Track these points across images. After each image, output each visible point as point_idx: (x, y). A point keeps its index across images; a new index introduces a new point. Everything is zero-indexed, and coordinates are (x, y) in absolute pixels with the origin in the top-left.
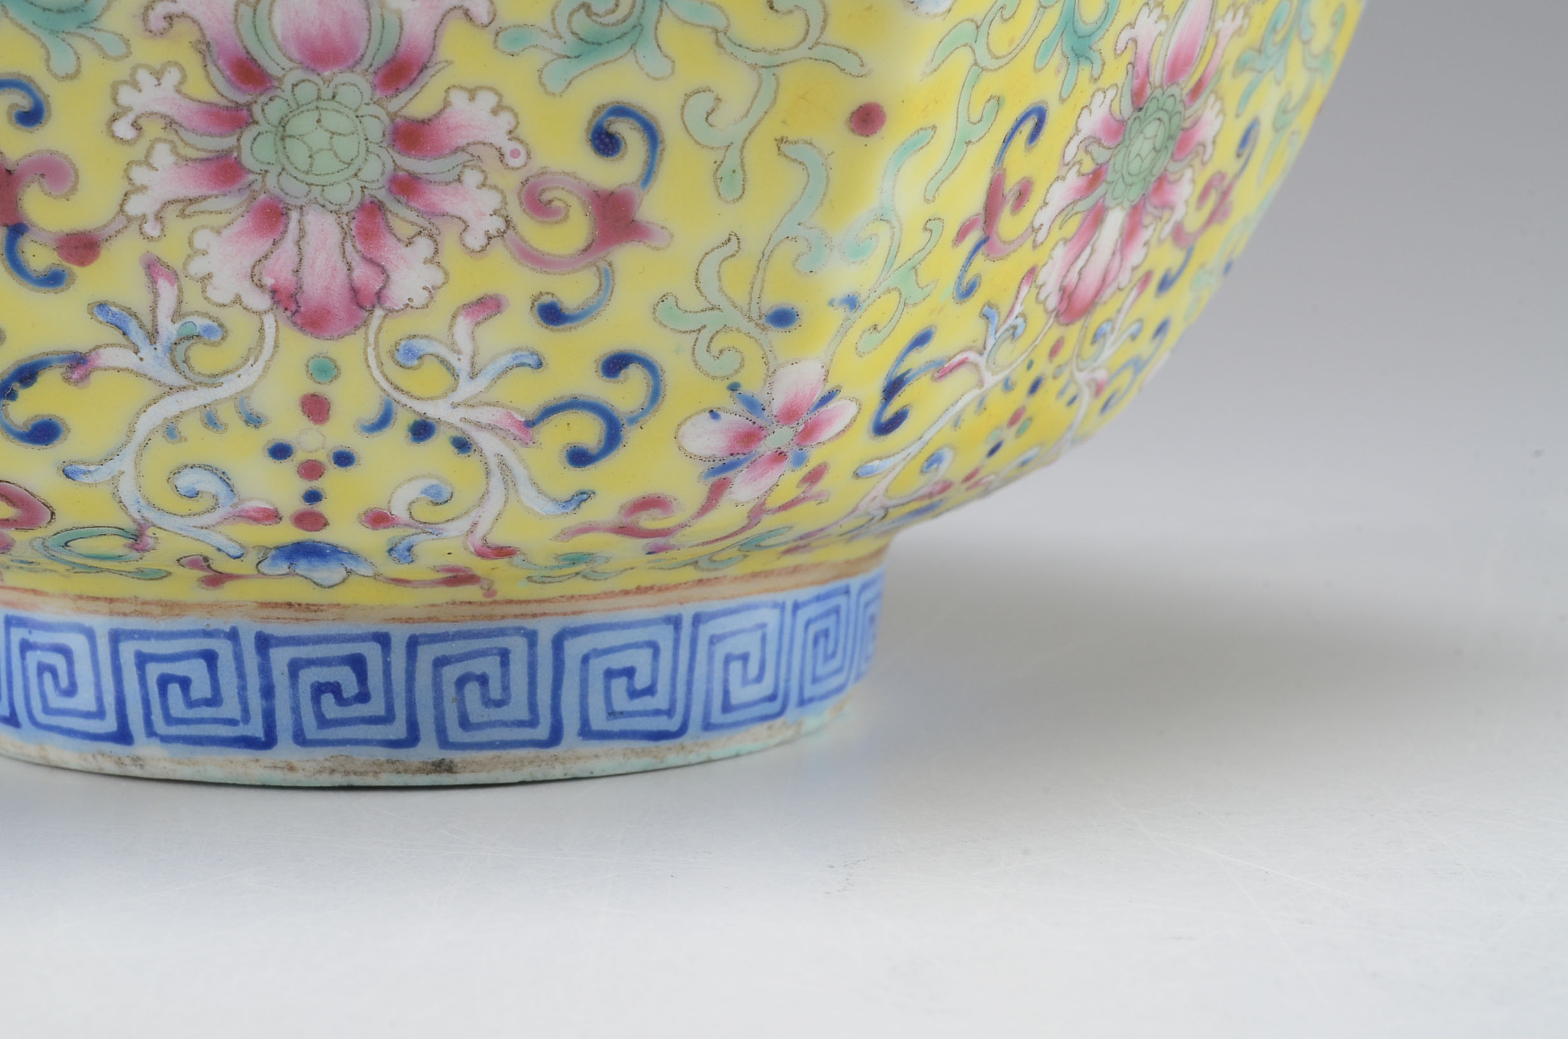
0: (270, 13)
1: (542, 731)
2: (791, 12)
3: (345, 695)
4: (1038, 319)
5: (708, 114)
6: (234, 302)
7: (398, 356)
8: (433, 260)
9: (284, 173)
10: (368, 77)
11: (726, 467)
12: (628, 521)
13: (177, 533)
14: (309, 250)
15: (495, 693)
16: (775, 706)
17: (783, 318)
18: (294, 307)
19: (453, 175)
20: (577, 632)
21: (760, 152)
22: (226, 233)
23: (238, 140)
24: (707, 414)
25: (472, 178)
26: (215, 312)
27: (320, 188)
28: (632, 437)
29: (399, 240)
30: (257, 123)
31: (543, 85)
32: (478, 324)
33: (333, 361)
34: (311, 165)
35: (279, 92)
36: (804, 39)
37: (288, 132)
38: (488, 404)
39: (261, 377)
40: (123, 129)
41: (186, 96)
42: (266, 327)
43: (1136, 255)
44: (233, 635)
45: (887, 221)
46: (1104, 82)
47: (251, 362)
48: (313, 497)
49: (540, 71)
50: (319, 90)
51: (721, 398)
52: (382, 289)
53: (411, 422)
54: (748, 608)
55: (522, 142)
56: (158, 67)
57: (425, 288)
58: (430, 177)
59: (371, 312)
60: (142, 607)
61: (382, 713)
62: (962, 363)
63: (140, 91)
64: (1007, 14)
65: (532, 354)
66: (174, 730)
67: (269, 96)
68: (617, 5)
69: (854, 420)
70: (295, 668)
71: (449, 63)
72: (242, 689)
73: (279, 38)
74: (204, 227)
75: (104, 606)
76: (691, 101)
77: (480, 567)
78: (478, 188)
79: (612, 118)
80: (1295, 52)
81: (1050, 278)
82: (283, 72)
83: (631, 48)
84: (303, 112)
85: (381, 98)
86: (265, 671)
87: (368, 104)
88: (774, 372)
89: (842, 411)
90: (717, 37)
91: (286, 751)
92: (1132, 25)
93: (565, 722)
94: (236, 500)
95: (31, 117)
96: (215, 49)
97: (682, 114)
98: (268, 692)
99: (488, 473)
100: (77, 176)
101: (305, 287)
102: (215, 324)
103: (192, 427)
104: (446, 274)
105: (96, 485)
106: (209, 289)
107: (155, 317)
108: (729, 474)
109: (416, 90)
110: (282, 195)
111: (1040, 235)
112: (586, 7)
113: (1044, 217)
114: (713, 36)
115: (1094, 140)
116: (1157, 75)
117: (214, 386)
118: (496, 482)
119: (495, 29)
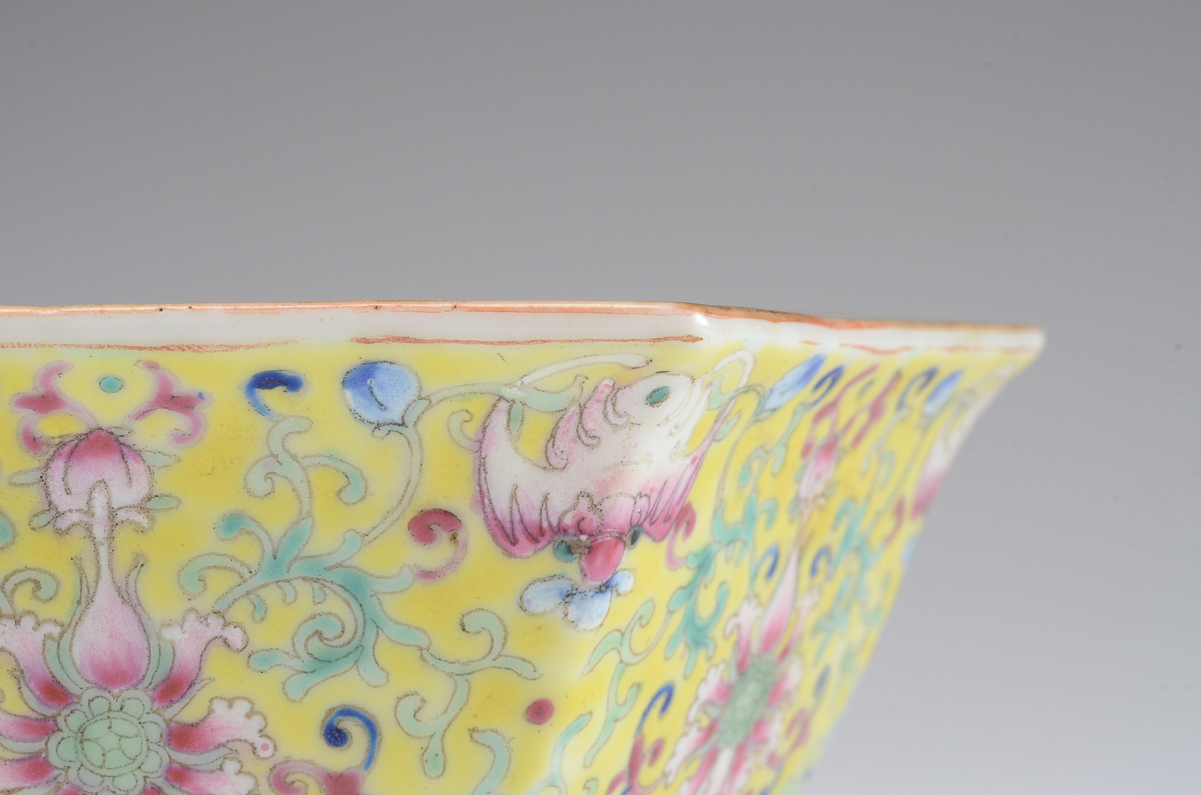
0: (71, 646)
2: (479, 632)
5: (416, 712)
9: (82, 768)
10: (148, 693)
19: (217, 764)
21: (457, 740)
23: (46, 744)
25: (231, 767)
27: (111, 779)
30: (61, 731)
31: (286, 694)
34: (104, 761)
35: (78, 706)
36: (490, 653)
37: (86, 737)
41: (5, 711)
43: (741, 780)
45: (556, 786)
46: (717, 660)
49: (284, 684)
50: (110, 703)
55: (270, 738)
58: (197, 767)
64: (643, 622)
67: (71, 710)
68: (343, 632)
71: (212, 680)
73: (78, 664)
76: (402, 703)
78: (236, 774)
79: (340, 718)
80: (855, 611)
82: (81, 691)
83: (355, 664)
84: (97, 721)
85: (159, 708)
87: (149, 713)
90: (422, 654)
92: (736, 615)
96: (27, 675)
97: (395, 712)
109: (185, 700)
110: (81, 784)
111: (671, 779)
112: (319, 634)
113: (673, 765)
114: (419, 653)
115: (710, 702)
116: (755, 647)
119: (247, 651)
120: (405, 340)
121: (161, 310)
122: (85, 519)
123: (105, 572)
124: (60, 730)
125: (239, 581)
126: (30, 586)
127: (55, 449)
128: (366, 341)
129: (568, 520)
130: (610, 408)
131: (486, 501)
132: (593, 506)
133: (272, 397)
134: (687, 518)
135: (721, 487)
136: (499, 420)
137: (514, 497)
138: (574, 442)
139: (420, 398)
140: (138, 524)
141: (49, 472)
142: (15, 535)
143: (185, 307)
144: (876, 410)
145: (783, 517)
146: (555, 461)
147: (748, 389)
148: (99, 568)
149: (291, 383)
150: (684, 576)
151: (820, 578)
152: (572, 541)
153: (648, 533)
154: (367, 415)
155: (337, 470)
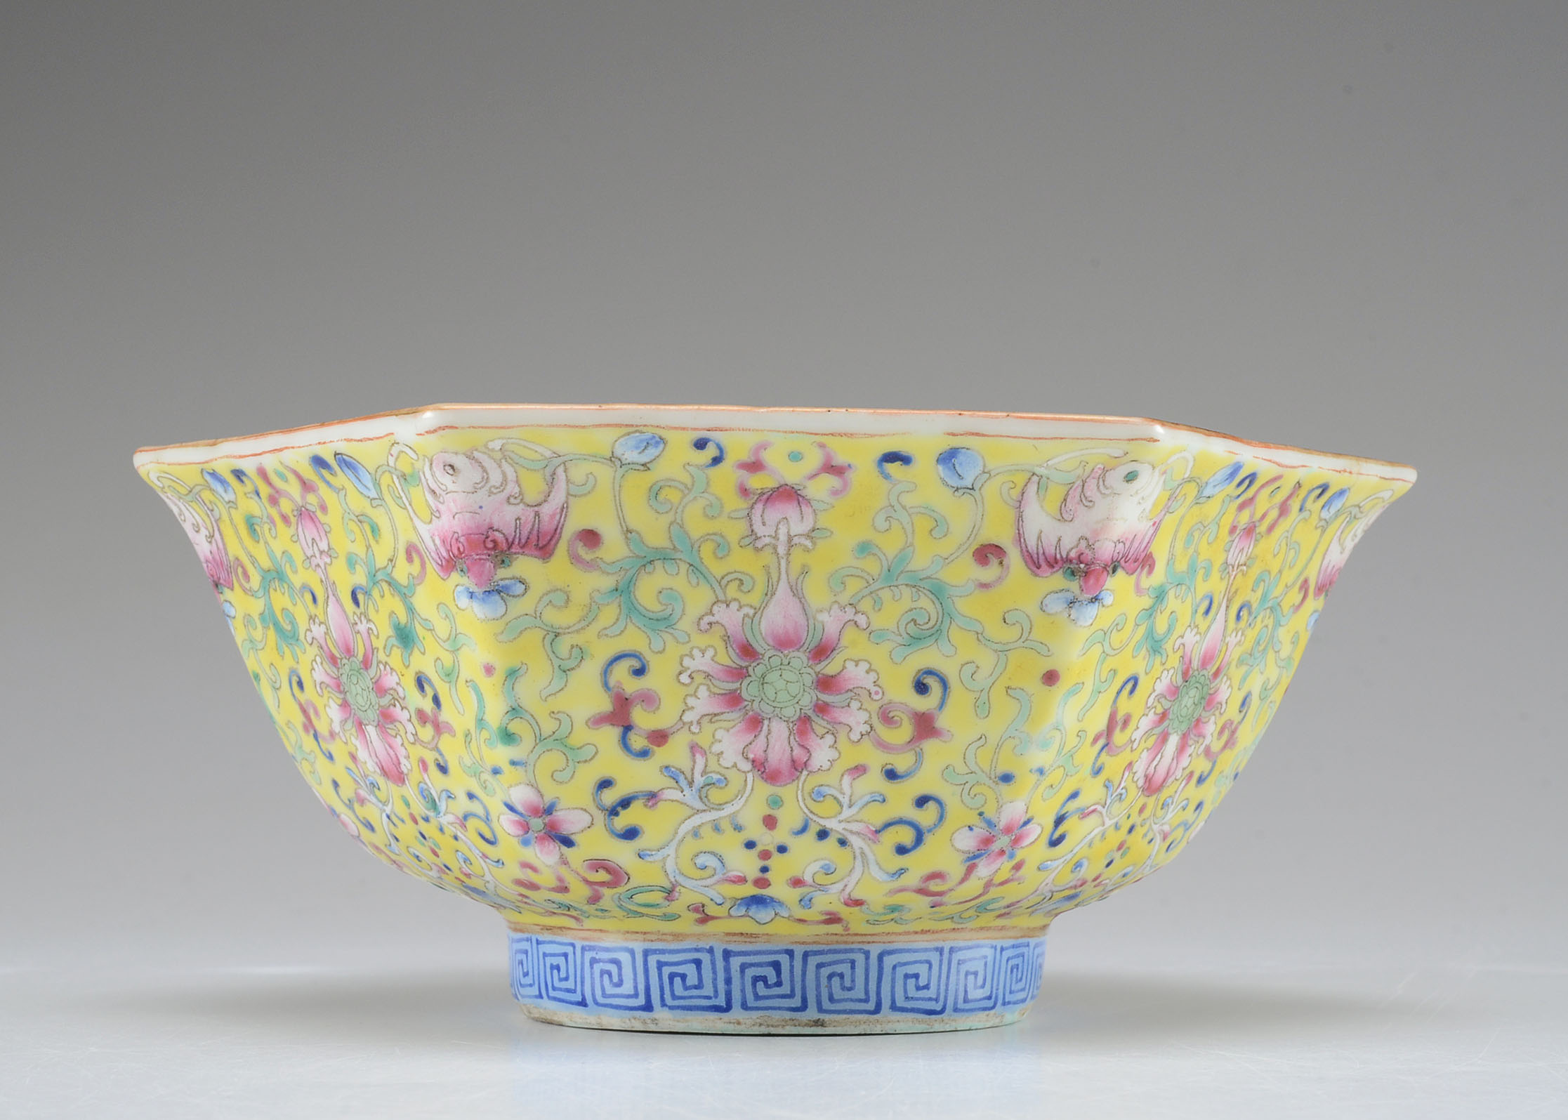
0: (760, 622)
1: (871, 1006)
2: (1014, 624)
3: (769, 983)
4: (1133, 792)
6: (733, 766)
7: (813, 795)
8: (834, 746)
9: (762, 701)
10: (806, 654)
11: (975, 857)
12: (923, 886)
13: (691, 890)
14: (772, 741)
15: (848, 983)
17: (1007, 778)
18: (763, 770)
19: (846, 703)
20: (890, 953)
21: (998, 694)
22: (732, 731)
23: (741, 684)
24: (967, 828)
25: (855, 705)
26: (724, 771)
27: (779, 709)
28: (929, 839)
29: (817, 736)
31: (892, 659)
32: (854, 779)
33: (780, 796)
34: (776, 697)
35: (762, 661)
36: (1021, 637)
37: (765, 681)
38: (857, 821)
39: (744, 805)
40: (685, 678)
41: (716, 662)
42: (748, 779)
43: (1185, 761)
44: (711, 951)
45: (1059, 730)
46: (1168, 665)
47: (739, 797)
48: (765, 870)
49: (891, 652)
50: (782, 660)
51: (974, 819)
52: (807, 760)
53: (818, 830)
56: (703, 648)
57: (829, 760)
58: (834, 704)
59: (801, 772)
60: (662, 936)
61: (789, 992)
62: (1094, 811)
63: (694, 659)
64: (1119, 628)
65: (881, 795)
66: (677, 1003)
67: (757, 663)
68: (929, 620)
69: (1039, 836)
70: (743, 967)
71: (846, 647)
72: (715, 979)
73: (764, 634)
74: (721, 728)
76: (964, 668)
77: (844, 912)
78: (858, 710)
79: (925, 676)
80: (1271, 656)
81: (1140, 768)
83: (936, 641)
84: (773, 671)
85: (812, 664)
86: (727, 970)
87: (806, 667)
88: (1002, 806)
89: (1034, 831)
90: (978, 636)
91: (737, 1013)
92: (1182, 636)
93: (883, 1001)
94: (725, 871)
95: (640, 672)
96: (731, 639)
97: (960, 674)
98: (728, 981)
99: (855, 858)
100: (660, 699)
101: (769, 759)
102: (723, 778)
103: (707, 832)
104: (840, 753)
105: (654, 862)
106: (721, 759)
107: (693, 774)
108: (976, 861)
109: (829, 660)
110: (760, 712)
111: (1135, 745)
112: (914, 621)
113: (1137, 735)
114: (976, 636)
115: (1162, 696)
116: (1195, 664)
117: (719, 810)
118: (859, 862)
119: (869, 631)
120: (977, 434)
121: (829, 411)
122: (773, 541)
123: (784, 576)
124: (750, 676)
125: (867, 585)
126: (738, 582)
127: (758, 496)
128: (954, 435)
129: (1073, 554)
130: (1101, 483)
131: (1022, 540)
132: (1089, 546)
133: (893, 468)
134: (1149, 562)
135: (1172, 546)
136: (1032, 488)
137: (1039, 538)
138: (1078, 504)
139: (984, 472)
140: (806, 546)
141: (753, 511)
142: (730, 549)
143: (844, 410)
144: (1284, 510)
145: (1215, 575)
146: (1066, 516)
147: (1191, 480)
148: (780, 573)
149: (904, 459)
150: (1146, 602)
151: (1243, 624)
152: (1075, 568)
153: (1123, 568)
154: (950, 483)
155: (930, 516)
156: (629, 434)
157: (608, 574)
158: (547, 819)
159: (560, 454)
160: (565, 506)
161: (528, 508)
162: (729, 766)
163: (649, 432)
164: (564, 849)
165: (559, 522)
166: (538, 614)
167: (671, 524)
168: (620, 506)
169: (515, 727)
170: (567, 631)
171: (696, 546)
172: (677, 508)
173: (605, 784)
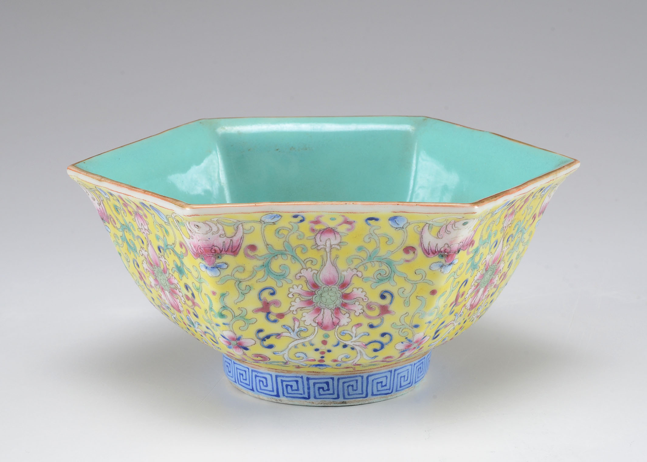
0: (320, 275)
1: (364, 395)
2: (419, 274)
3: (325, 389)
4: (466, 312)
5: (403, 292)
6: (310, 325)
7: (341, 334)
8: (349, 317)
9: (321, 303)
10: (338, 287)
11: (404, 351)
12: (384, 360)
13: (294, 363)
14: (325, 316)
15: (355, 388)
16: (410, 385)
17: (416, 326)
18: (321, 326)
19: (353, 303)
21: (413, 299)
22: (309, 313)
23: (312, 298)
24: (401, 343)
25: (357, 303)
26: (306, 326)
27: (328, 306)
28: (386, 347)
29: (342, 314)
31: (371, 287)
32: (357, 328)
33: (328, 334)
34: (326, 302)
35: (321, 289)
36: (422, 279)
37: (322, 296)
38: (358, 342)
39: (314, 337)
40: (290, 296)
41: (303, 290)
42: (316, 329)
43: (486, 293)
44: (302, 377)
45: (437, 308)
46: (480, 270)
47: (312, 335)
48: (322, 357)
49: (371, 285)
50: (328, 289)
51: (403, 339)
52: (338, 322)
53: (343, 345)
54: (405, 366)
55: (367, 297)
56: (298, 285)
57: (347, 322)
58: (349, 304)
59: (336, 326)
60: (283, 371)
61: (332, 393)
62: (450, 324)
63: (294, 289)
64: (460, 268)
65: (367, 333)
66: (289, 395)
67: (319, 290)
68: (386, 274)
69: (429, 339)
70: (314, 384)
71: (353, 284)
72: (304, 388)
73: (321, 280)
74: (305, 312)
75: (275, 370)
76: (400, 290)
77: (353, 367)
78: (358, 305)
79: (384, 293)
80: (521, 244)
81: (468, 305)
82: (321, 286)
83: (389, 281)
84: (325, 292)
85: (340, 290)
86: (308, 384)
87: (338, 291)
88: (414, 335)
91: (312, 400)
92: (485, 259)
93: (369, 393)
94: (307, 358)
95: (273, 294)
96: (308, 282)
97: (398, 292)
98: (309, 388)
99: (357, 353)
100: (281, 303)
101: (324, 322)
102: (306, 329)
103: (300, 346)
104: (351, 320)
105: (279, 355)
106: (305, 322)
107: (294, 327)
108: (405, 352)
109: (347, 288)
110: (320, 307)
111: (466, 299)
112: (380, 274)
113: (467, 296)
114: (404, 279)
115: (477, 280)
116: (490, 264)
117: (305, 339)
118: (359, 355)
119: (362, 278)
120: (405, 212)
121: (346, 204)
122: (325, 247)
123: (329, 259)
124: (316, 294)
125: (361, 261)
126: (311, 262)
127: (318, 232)
128: (395, 212)
129: (442, 250)
130: (454, 226)
131: (422, 245)
132: (449, 246)
133: (372, 222)
134: (473, 243)
135: (482, 234)
136: (426, 228)
137: (429, 244)
138: (444, 233)
140: (337, 249)
141: (316, 237)
142: (307, 250)
143: (352, 203)
144: (526, 201)
145: (499, 233)
146: (439, 237)
147: (489, 214)
148: (327, 258)
149: (377, 220)
150: (471, 256)
151: (509, 242)
152: (443, 254)
153: (462, 250)
154: (394, 226)
155: (386, 237)
156: (267, 214)
157: (260, 260)
158: (238, 342)
159: (240, 221)
160: (242, 237)
161: (228, 238)
162: (308, 325)
163: (275, 214)
164: (245, 351)
165: (240, 243)
166: (233, 275)
167: (284, 242)
168: (264, 236)
169: (224, 312)
170: (244, 280)
171: (294, 249)
172: (287, 236)
173: (260, 331)
